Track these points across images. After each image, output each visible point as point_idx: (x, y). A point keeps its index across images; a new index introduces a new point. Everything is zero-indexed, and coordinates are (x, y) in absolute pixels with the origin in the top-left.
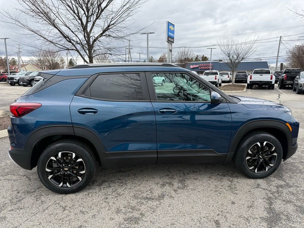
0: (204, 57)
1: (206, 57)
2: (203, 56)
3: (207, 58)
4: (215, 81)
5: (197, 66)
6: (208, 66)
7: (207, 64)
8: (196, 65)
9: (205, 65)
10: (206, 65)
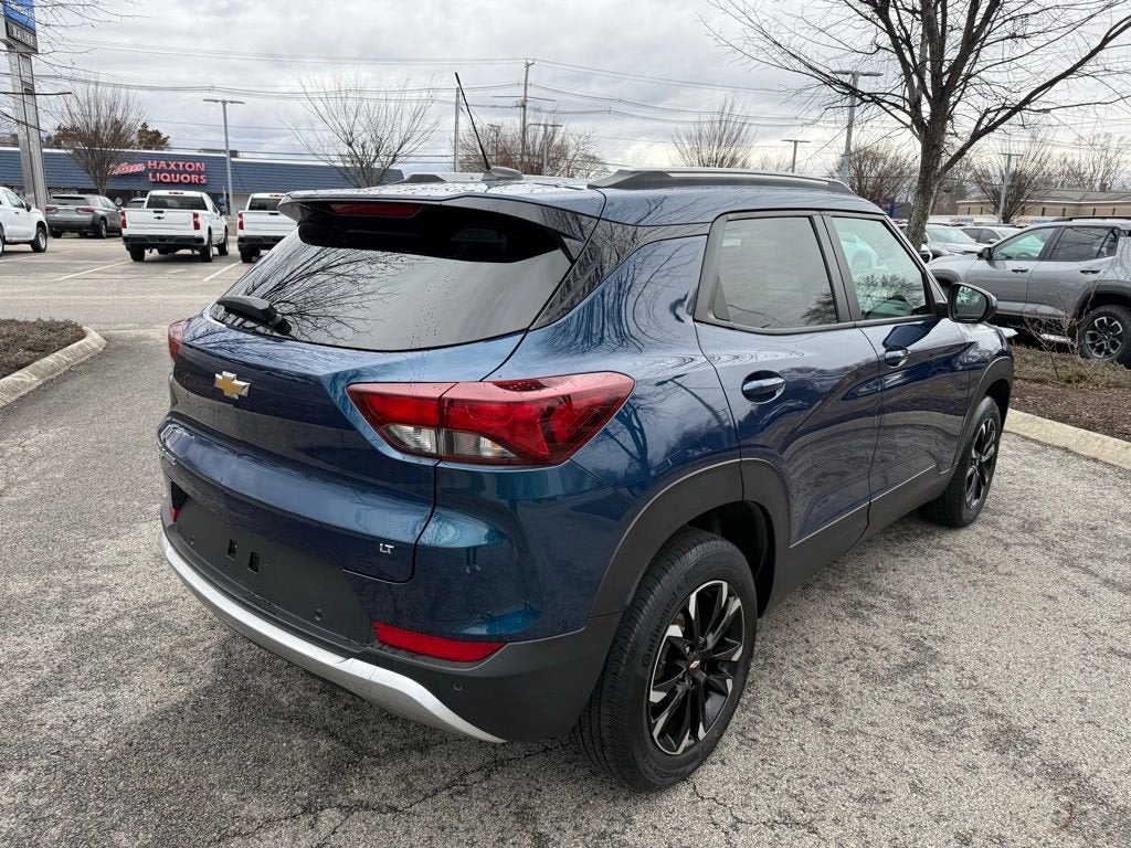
0: (150, 129)
1: (158, 134)
2: (145, 125)
3: (164, 136)
4: (197, 234)
5: (139, 168)
6: (186, 172)
7: (181, 164)
8: (130, 163)
9: (173, 166)
10: (177, 166)
